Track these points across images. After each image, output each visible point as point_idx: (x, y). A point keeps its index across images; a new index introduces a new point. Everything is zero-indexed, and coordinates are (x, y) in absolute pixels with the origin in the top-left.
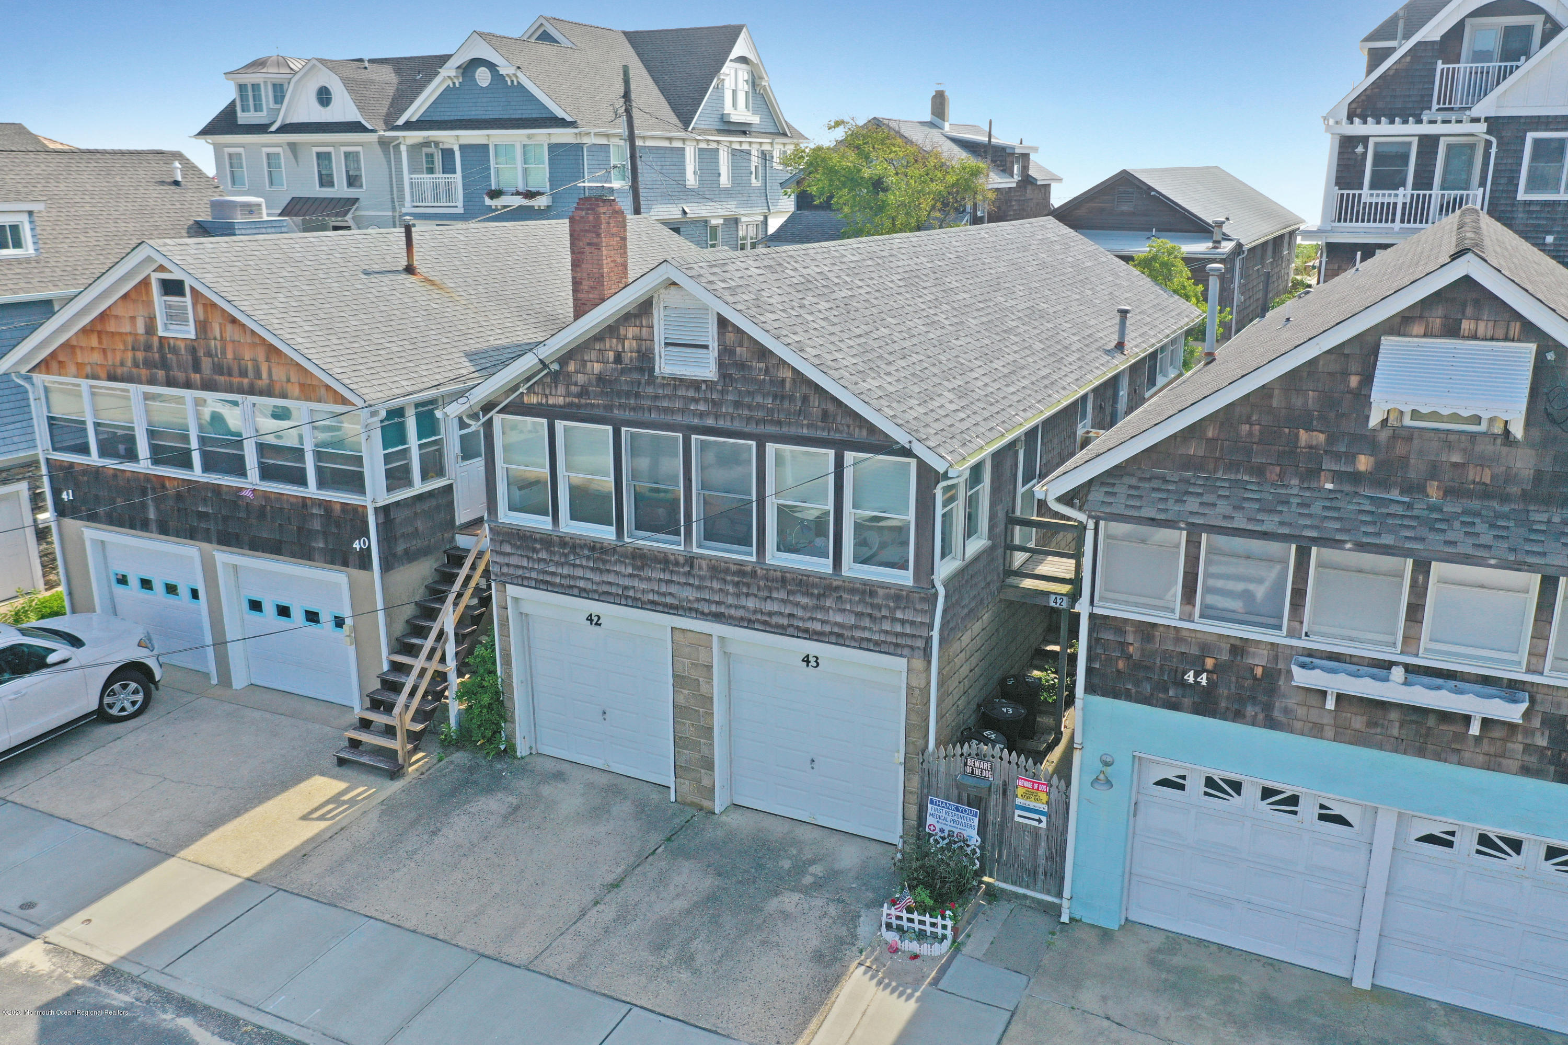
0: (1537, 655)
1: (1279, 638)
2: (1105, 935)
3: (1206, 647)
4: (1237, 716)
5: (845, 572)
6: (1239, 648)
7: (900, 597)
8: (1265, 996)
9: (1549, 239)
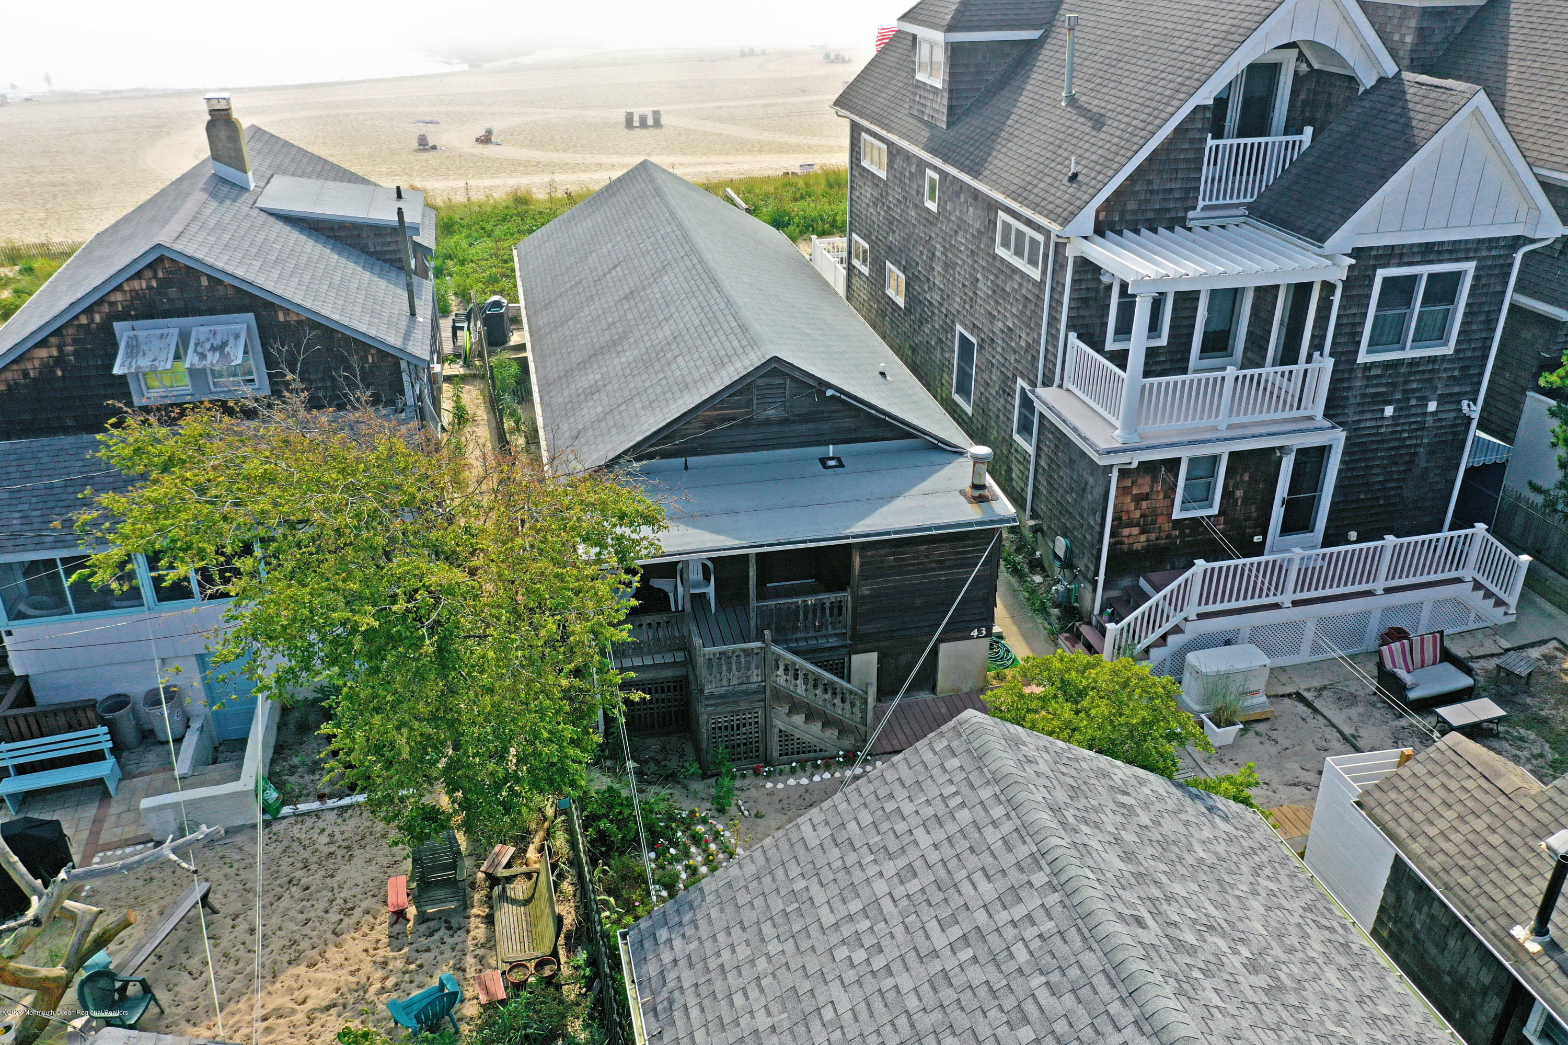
9: (1389, 411)
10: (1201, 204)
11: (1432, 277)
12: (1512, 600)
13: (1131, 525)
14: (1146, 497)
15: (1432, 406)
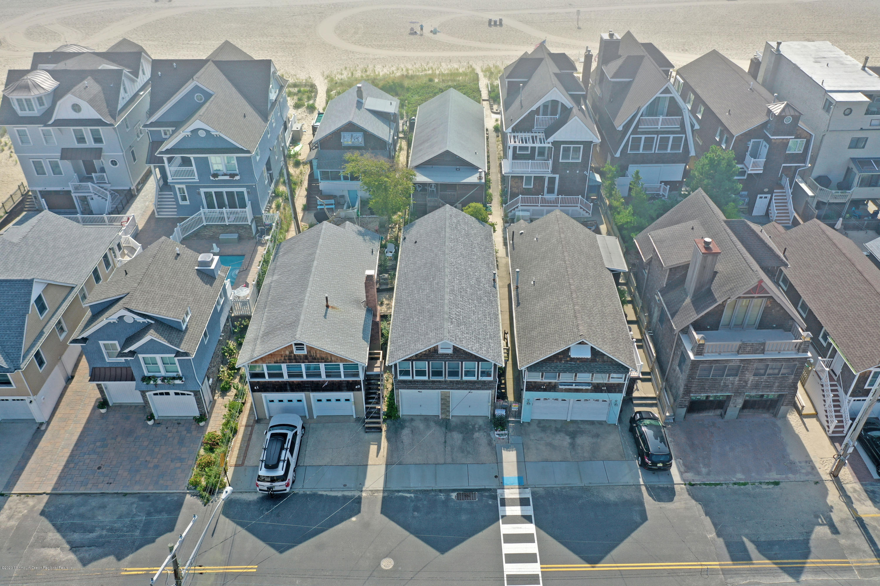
0: (592, 379)
1: (556, 381)
2: (529, 423)
3: (545, 383)
4: (550, 391)
5: (479, 379)
6: (550, 383)
7: (490, 382)
8: (556, 428)
9: (568, 172)
10: (535, 127)
11: (573, 147)
12: (591, 212)
13: (514, 187)
14: (517, 183)
15: (578, 172)
